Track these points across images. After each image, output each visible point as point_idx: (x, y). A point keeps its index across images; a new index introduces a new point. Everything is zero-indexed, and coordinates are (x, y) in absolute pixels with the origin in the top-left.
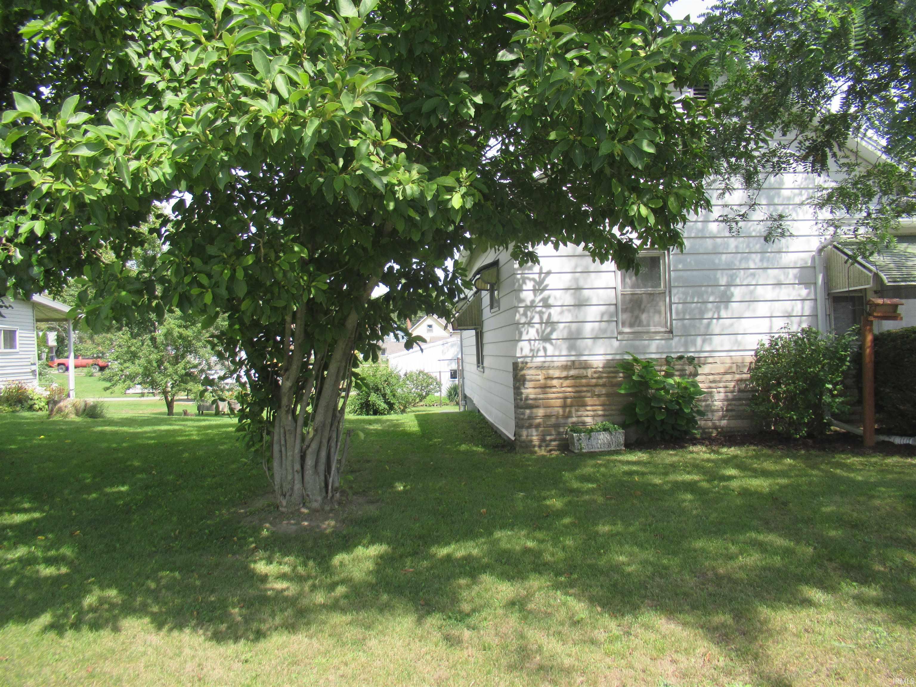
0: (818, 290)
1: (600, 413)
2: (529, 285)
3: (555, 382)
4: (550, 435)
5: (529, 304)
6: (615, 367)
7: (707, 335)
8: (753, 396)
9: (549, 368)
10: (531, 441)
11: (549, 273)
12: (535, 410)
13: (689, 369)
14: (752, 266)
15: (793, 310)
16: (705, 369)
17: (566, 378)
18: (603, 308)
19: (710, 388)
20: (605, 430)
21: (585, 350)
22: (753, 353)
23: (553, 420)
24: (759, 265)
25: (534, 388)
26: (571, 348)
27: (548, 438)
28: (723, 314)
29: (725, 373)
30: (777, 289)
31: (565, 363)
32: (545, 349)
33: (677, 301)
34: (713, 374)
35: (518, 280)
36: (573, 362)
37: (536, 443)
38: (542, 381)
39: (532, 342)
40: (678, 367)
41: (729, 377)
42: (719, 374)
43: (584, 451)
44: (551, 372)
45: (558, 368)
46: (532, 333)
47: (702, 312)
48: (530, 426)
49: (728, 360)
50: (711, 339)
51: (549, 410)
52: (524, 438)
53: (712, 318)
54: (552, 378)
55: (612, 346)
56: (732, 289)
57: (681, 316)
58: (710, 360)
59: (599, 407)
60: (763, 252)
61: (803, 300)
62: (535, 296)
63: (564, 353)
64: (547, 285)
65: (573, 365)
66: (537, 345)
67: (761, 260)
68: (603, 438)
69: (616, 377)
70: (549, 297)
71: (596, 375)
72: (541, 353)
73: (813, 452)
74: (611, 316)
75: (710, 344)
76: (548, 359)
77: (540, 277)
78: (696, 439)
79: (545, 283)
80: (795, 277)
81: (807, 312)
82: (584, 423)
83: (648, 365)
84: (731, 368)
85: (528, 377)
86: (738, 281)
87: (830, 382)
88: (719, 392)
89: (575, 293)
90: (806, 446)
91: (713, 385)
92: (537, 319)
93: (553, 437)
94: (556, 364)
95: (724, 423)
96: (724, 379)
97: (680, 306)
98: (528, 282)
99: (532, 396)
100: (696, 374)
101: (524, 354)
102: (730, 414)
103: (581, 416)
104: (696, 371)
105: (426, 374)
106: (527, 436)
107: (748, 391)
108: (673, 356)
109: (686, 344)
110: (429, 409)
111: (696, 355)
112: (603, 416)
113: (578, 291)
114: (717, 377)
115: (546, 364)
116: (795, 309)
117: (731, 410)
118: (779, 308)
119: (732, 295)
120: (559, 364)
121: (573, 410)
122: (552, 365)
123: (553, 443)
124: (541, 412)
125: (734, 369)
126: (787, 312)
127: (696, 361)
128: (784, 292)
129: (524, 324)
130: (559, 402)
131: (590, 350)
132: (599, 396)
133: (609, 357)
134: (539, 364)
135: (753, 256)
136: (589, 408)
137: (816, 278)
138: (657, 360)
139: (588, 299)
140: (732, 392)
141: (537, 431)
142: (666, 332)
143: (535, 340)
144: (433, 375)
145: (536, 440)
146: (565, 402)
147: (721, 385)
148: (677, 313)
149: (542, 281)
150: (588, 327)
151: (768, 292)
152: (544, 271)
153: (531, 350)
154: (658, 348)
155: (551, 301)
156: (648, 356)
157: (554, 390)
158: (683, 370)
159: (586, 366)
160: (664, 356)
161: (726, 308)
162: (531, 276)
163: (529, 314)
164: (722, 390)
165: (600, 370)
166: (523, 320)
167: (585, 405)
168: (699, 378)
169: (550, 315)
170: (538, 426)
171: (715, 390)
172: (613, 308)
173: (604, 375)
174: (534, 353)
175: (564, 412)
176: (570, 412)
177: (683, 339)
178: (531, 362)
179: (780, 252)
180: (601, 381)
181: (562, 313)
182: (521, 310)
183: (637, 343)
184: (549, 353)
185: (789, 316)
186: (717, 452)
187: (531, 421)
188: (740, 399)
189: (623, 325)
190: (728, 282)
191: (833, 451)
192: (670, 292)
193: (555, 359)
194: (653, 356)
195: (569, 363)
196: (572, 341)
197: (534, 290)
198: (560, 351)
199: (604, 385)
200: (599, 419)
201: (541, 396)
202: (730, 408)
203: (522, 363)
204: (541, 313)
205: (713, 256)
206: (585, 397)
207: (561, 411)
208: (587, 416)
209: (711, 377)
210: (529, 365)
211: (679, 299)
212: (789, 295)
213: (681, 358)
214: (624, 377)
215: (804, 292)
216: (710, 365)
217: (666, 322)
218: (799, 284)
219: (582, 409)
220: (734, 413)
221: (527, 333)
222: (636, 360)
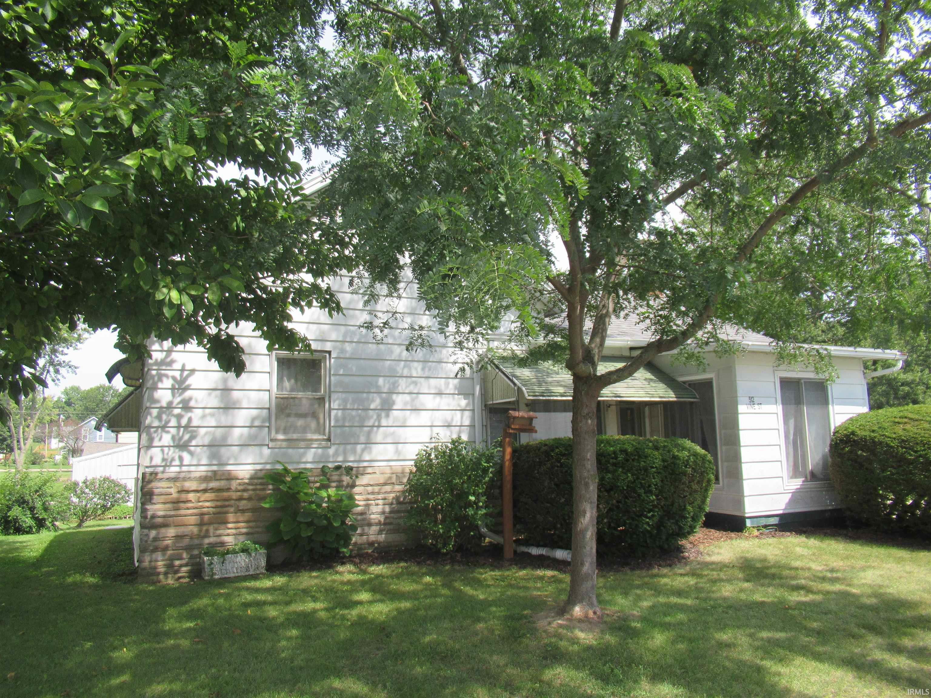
0: (476, 401)
1: (244, 530)
2: (167, 383)
3: (191, 496)
4: (181, 559)
5: (164, 404)
6: (262, 478)
7: (369, 443)
8: (412, 508)
9: (185, 479)
10: (155, 568)
11: (193, 371)
12: (163, 530)
13: (346, 479)
14: (415, 374)
15: (452, 419)
16: (363, 480)
17: (205, 491)
18: (255, 412)
19: (368, 500)
20: (245, 550)
21: (229, 459)
22: (412, 463)
23: (186, 542)
24: (420, 373)
25: (164, 503)
26: (214, 456)
27: (177, 563)
28: (384, 422)
29: (385, 484)
30: (438, 398)
31: (204, 474)
32: (181, 459)
33: (336, 407)
34: (371, 485)
35: (153, 377)
36: (215, 472)
37: (162, 570)
38: (175, 495)
39: (166, 449)
40: (335, 478)
41: (388, 488)
42: (378, 485)
43: (216, 577)
44: (189, 485)
45: (195, 479)
46: (167, 439)
47: (363, 419)
48: (156, 549)
49: (388, 471)
50: (370, 448)
51: (181, 530)
52: (146, 564)
53: (373, 426)
54: (188, 492)
55: (261, 454)
56: (394, 396)
57: (340, 424)
58: (369, 470)
59: (242, 524)
60: (425, 361)
61: (463, 410)
62: (173, 395)
63: (204, 461)
64: (189, 385)
65: (215, 476)
66: (172, 453)
67: (423, 369)
68: (242, 559)
69: (264, 489)
70: (190, 399)
71: (240, 488)
72: (177, 462)
73: (457, 567)
74: (263, 421)
75: (370, 453)
76: (185, 469)
77: (181, 375)
78: (344, 557)
79: (187, 383)
80: (456, 388)
81: (467, 422)
82: (222, 544)
83: (299, 476)
84: (390, 478)
85: (156, 491)
86: (400, 389)
87: (474, 494)
88: (377, 505)
89: (222, 395)
90: (453, 561)
91: (371, 497)
92: (173, 422)
93: (184, 562)
94: (193, 475)
95: (382, 538)
96: (383, 491)
97: (340, 413)
98: (165, 379)
99: (161, 513)
100: (353, 486)
101: (154, 463)
102: (388, 527)
103: (220, 536)
104: (354, 482)
105: (113, 481)
106: (150, 562)
107: (405, 503)
108: (330, 465)
109: (345, 453)
110: (120, 522)
111: (355, 465)
112: (247, 534)
113: (227, 392)
114: (376, 489)
115: (182, 475)
116: (455, 419)
117: (390, 524)
118: (439, 417)
119: (394, 403)
120: (198, 475)
121: (211, 529)
122: (188, 475)
123: (184, 569)
124: (171, 532)
125: (394, 480)
126: (447, 421)
127: (354, 472)
128: (445, 402)
129: (157, 427)
130: (193, 520)
131: (236, 459)
132: (243, 511)
133: (259, 467)
134: (172, 475)
135: (415, 364)
136: (230, 525)
137: (474, 389)
138: (311, 470)
139: (238, 401)
140: (392, 504)
141: (164, 555)
142: (324, 440)
143: (169, 447)
144: (123, 482)
145: (161, 566)
146: (202, 520)
147: (380, 496)
148: (337, 420)
149: (183, 380)
150: (237, 432)
151: (429, 401)
152: (188, 367)
153: (164, 460)
154: (314, 457)
155: (192, 404)
156: (302, 466)
157: (190, 505)
158: (340, 481)
159: (230, 477)
160: (321, 466)
161: (388, 416)
162: (170, 373)
163: (164, 417)
164: (380, 502)
165: (247, 481)
166: (156, 423)
167: (226, 522)
168: (356, 490)
169: (190, 420)
170: (166, 548)
171: (373, 502)
172: (265, 412)
173: (251, 487)
174: (167, 463)
175: (200, 531)
176: (207, 531)
177: (342, 448)
178: (163, 472)
179: (440, 362)
180: (246, 495)
181: (204, 416)
182: (155, 412)
183: (290, 451)
184: (186, 462)
185: (449, 426)
186: (364, 572)
187: (157, 543)
188: (398, 512)
189: (277, 432)
190: (389, 389)
191: (475, 565)
192: (330, 397)
193: (193, 468)
194: (309, 466)
195: (209, 474)
196: (214, 449)
197: (173, 389)
198: (199, 460)
199: (249, 499)
200: (242, 538)
201: (172, 513)
202: (388, 521)
203: (151, 474)
204: (179, 417)
205: (376, 363)
206: (227, 513)
207: (195, 530)
208: (228, 535)
209: (370, 489)
210: (160, 476)
211: (339, 405)
212: (449, 405)
213: (338, 468)
214: (273, 490)
215: (463, 403)
216: (369, 476)
217: (324, 429)
218: (458, 394)
219: (222, 526)
220: (391, 527)
221: (160, 439)
222: (286, 470)
